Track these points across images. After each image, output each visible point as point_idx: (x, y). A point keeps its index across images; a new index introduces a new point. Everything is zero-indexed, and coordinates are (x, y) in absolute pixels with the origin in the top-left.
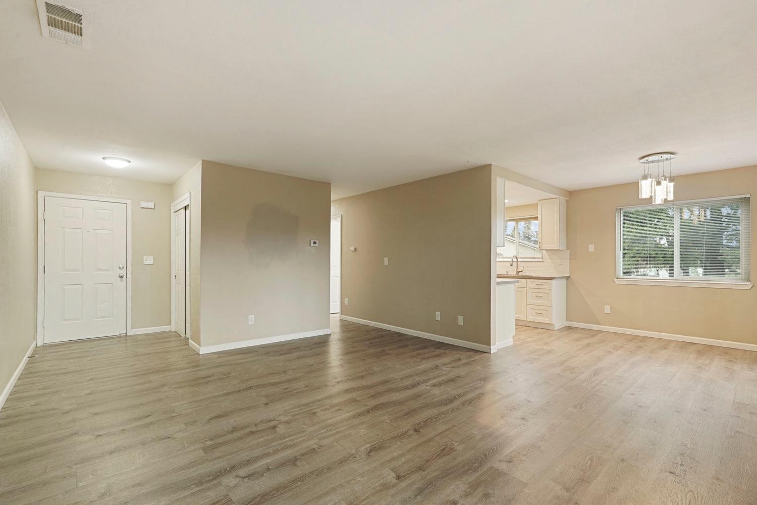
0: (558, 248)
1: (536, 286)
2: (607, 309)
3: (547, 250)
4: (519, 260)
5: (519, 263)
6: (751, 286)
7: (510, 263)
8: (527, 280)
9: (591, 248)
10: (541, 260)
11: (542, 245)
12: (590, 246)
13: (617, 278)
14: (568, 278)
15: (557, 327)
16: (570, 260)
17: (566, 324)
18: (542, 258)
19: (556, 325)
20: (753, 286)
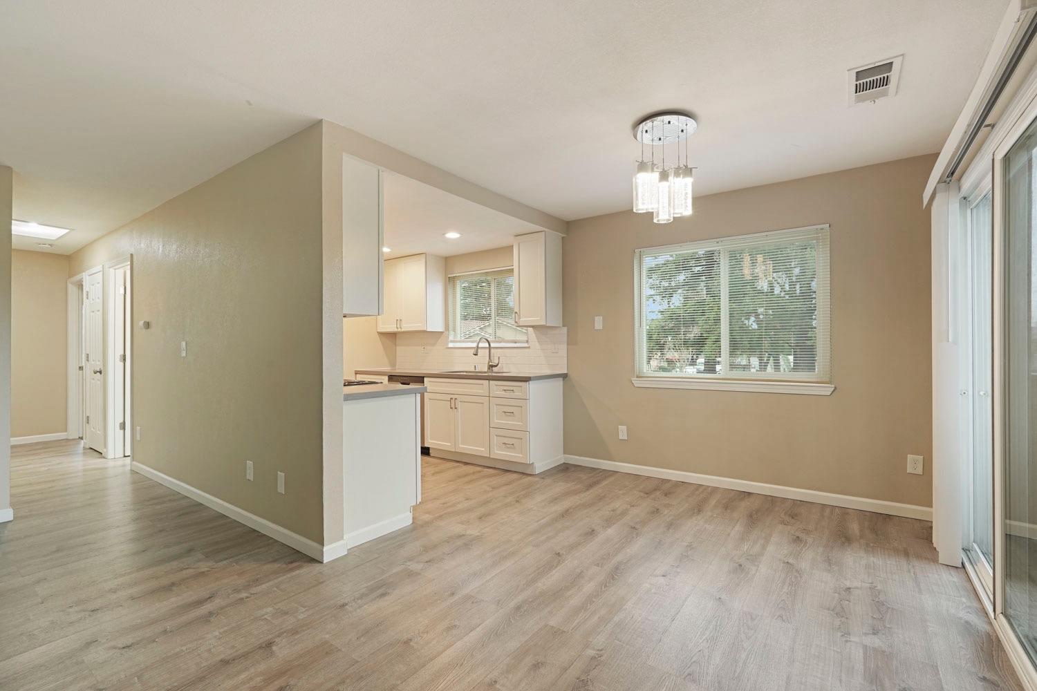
0: (543, 323)
1: (503, 393)
2: (623, 433)
3: (533, 327)
4: (492, 345)
5: (492, 351)
6: (833, 389)
7: (473, 351)
8: (491, 382)
9: (599, 323)
10: (526, 345)
11: (519, 316)
12: (596, 318)
13: (637, 377)
14: (564, 376)
15: (540, 467)
16: (568, 344)
17: (561, 458)
18: (527, 342)
19: (536, 465)
20: (835, 388)
